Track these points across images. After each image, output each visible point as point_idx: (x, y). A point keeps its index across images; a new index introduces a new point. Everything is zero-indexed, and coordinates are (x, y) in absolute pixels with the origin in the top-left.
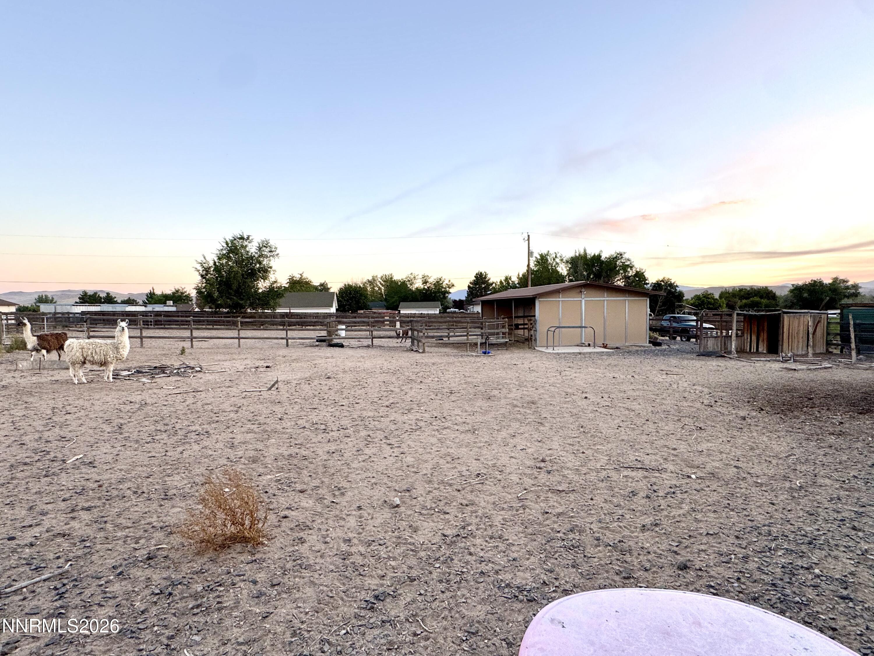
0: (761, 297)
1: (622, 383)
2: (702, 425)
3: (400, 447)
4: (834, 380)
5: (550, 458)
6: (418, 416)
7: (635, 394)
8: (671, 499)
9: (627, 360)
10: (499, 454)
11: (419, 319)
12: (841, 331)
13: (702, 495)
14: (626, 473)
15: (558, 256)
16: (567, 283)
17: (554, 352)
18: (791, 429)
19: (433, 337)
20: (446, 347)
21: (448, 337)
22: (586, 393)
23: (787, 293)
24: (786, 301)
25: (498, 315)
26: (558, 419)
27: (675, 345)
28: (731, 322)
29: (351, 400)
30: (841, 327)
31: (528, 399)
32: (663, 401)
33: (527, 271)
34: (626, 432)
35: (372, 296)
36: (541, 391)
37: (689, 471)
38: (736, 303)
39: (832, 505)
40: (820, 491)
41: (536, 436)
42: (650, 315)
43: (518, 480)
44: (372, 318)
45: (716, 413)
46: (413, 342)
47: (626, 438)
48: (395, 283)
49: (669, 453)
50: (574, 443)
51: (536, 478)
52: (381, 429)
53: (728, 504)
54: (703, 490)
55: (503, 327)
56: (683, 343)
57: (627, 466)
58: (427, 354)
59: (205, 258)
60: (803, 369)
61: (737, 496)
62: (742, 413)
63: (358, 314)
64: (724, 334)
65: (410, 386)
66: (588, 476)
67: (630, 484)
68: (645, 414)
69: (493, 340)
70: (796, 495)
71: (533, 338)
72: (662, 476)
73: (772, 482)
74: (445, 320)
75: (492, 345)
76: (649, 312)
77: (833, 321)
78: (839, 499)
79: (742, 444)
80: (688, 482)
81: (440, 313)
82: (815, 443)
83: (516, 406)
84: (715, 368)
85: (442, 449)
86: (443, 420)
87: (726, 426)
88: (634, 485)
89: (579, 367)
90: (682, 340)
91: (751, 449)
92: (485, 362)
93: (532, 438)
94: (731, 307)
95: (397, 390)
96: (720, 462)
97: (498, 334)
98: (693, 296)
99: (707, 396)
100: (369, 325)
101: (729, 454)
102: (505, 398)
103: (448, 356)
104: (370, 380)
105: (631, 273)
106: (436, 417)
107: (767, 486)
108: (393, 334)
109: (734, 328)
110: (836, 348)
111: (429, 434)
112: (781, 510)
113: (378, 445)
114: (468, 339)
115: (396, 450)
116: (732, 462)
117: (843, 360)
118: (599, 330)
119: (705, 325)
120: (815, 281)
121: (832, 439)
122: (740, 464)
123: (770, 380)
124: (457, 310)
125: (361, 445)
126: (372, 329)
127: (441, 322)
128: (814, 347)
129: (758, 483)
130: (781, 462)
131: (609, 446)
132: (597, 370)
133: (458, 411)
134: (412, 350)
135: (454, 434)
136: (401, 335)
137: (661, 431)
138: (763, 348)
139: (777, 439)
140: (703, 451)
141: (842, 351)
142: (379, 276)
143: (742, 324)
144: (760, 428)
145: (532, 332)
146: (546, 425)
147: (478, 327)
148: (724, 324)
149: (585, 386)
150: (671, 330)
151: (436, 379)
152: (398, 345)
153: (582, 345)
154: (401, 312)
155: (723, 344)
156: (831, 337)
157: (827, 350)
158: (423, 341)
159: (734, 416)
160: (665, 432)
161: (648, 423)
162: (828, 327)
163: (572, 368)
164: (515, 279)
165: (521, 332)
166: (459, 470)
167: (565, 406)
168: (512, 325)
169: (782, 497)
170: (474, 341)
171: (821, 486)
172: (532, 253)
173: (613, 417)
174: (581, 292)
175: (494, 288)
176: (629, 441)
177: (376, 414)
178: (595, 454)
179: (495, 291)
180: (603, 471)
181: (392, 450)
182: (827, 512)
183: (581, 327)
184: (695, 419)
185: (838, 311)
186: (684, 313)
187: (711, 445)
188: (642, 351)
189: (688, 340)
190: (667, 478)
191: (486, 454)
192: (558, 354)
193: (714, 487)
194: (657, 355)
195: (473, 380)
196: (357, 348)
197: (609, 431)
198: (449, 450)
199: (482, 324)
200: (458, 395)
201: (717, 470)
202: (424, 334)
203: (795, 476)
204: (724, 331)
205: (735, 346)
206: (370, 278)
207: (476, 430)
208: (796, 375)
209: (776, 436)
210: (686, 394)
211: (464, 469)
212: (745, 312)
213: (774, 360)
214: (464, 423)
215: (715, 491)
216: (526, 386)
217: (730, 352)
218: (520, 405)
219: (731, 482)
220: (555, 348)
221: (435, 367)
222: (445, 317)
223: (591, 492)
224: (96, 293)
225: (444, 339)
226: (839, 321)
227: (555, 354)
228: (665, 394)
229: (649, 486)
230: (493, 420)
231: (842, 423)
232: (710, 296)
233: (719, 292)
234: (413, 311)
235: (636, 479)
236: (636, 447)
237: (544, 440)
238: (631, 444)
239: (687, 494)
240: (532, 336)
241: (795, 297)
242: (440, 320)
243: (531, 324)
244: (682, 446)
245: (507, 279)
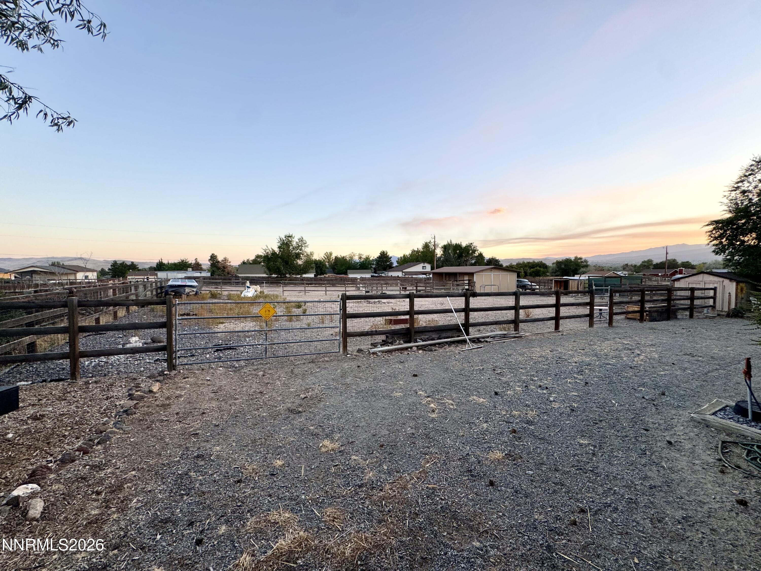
24: (553, 269)
59: (267, 247)
105: (477, 255)
154: (349, 276)
174: (491, 270)
183: (491, 285)
224: (124, 262)
241: (558, 267)
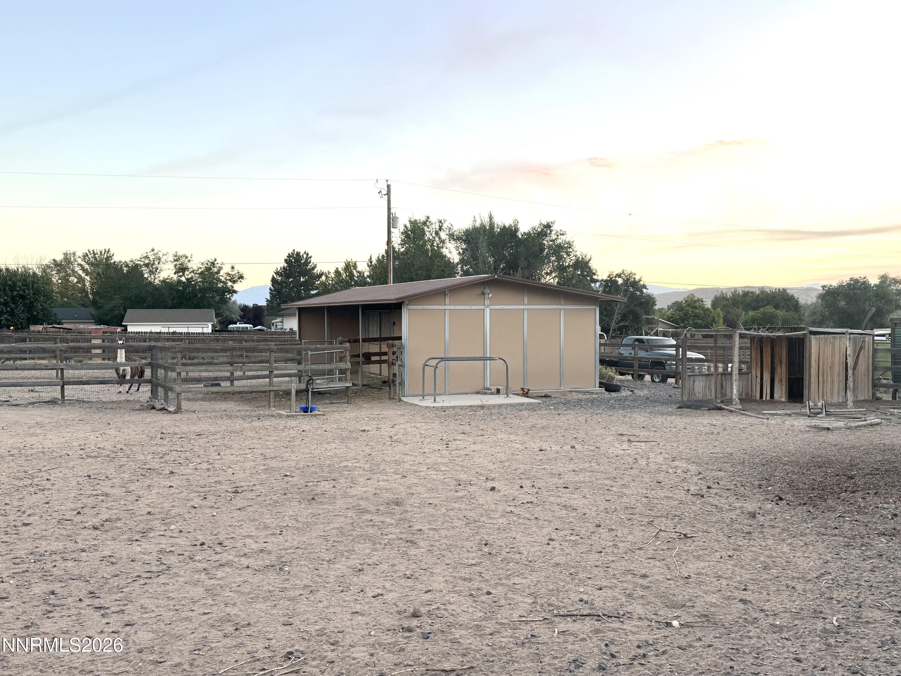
0: (777, 307)
1: (555, 459)
2: (687, 531)
3: (122, 611)
4: (884, 445)
5: (428, 608)
6: (165, 543)
7: (577, 479)
8: (640, 668)
9: (563, 418)
10: (331, 610)
11: (167, 344)
12: (894, 363)
13: (690, 655)
14: (563, 626)
15: (445, 226)
16: (458, 279)
17: (436, 405)
18: (823, 530)
19: (198, 380)
20: (225, 399)
21: (231, 379)
22: (493, 480)
23: (815, 300)
25: (332, 336)
26: (443, 533)
27: (641, 389)
28: (731, 348)
29: (11, 518)
30: (893, 357)
31: (389, 496)
32: (624, 491)
33: (387, 252)
34: (562, 550)
35: (63, 295)
36: (412, 479)
37: (669, 613)
38: (738, 316)
39: (884, 654)
40: (867, 631)
41: (402, 567)
42: (601, 336)
43: (367, 659)
44: (63, 340)
45: (709, 508)
46: (154, 392)
47: (562, 560)
48: (116, 268)
49: (636, 585)
50: (472, 576)
51: (402, 650)
52: (79, 578)
53: (732, 667)
54: (691, 646)
55: (341, 359)
56: (653, 385)
57: (565, 612)
58: (185, 416)
60: (840, 428)
61: (744, 653)
62: (750, 507)
63: (29, 332)
64: (720, 370)
65: (148, 482)
66: (497, 638)
67: (570, 647)
68: (594, 514)
69: (321, 384)
70: (832, 641)
71: (398, 380)
72: (625, 627)
73: (796, 622)
74: (225, 345)
75: (320, 394)
76: (599, 332)
77: (880, 347)
78: (894, 643)
79: (751, 560)
80: (666, 634)
81: (214, 331)
82: (859, 552)
83: (366, 511)
84: (707, 429)
85: (215, 608)
86: (218, 549)
87: (726, 530)
88: (577, 647)
89: (480, 433)
90: (653, 381)
91: (765, 568)
92: (304, 427)
93: (395, 572)
94: (731, 324)
95: (117, 492)
96: (717, 595)
97: (331, 372)
98: (670, 304)
99: (695, 479)
100: (55, 357)
101: (731, 578)
102: (345, 496)
103: (230, 417)
104: (55, 475)
105: (569, 261)
106: (202, 544)
107: (789, 629)
108: (111, 374)
109: (736, 359)
110: (885, 392)
111: (188, 579)
112: (810, 669)
113: (73, 611)
114: (271, 384)
115: (113, 619)
116: (736, 594)
117: (896, 411)
118: (515, 365)
119: (691, 355)
120: (857, 281)
121: (881, 543)
122: (747, 595)
123: (792, 448)
124: (249, 326)
125: (35, 614)
126: (62, 365)
127: (216, 351)
128: (855, 389)
129: (776, 626)
130: (809, 586)
131: (534, 577)
132: (513, 437)
133: (249, 529)
134: (153, 408)
135: (240, 575)
136: (128, 377)
137: (620, 545)
138: (780, 393)
139: (804, 549)
140: (689, 577)
141: (894, 398)
142: (79, 254)
143: (748, 352)
144: (779, 530)
145: (396, 367)
146: (422, 544)
147: (292, 360)
148: (720, 352)
149: (492, 467)
150: (636, 364)
151: (205, 466)
152: (123, 397)
153: (484, 391)
154: (130, 329)
155: (719, 385)
156: (878, 374)
157: (874, 394)
158: (178, 388)
159: (738, 512)
160: (627, 545)
161: (601, 530)
162: (874, 357)
163: (469, 434)
164: (363, 268)
165: (374, 368)
166: (249, 649)
167: (456, 505)
168: (358, 356)
169: (811, 648)
170: (284, 388)
171: (868, 622)
172: (395, 219)
173: (541, 523)
174: (483, 294)
175: (323, 284)
176: (567, 565)
177: (71, 545)
178: (510, 595)
179: (326, 290)
180: (523, 626)
181: (105, 621)
182: (876, 667)
183: (484, 359)
184: (677, 520)
185: (888, 331)
186: (656, 334)
187: (702, 564)
188: (587, 400)
189: (664, 380)
190: (634, 629)
191: (305, 612)
192: (444, 409)
193: (707, 641)
194: (612, 407)
195: (281, 465)
196: (26, 406)
197: (533, 550)
198: (228, 610)
199: (299, 353)
200: (251, 495)
201: (712, 609)
202: (179, 374)
203: (831, 609)
204: (720, 365)
205: (738, 391)
206: (59, 257)
207: (284, 564)
208: (831, 437)
209: (802, 544)
210: (661, 477)
211: (260, 645)
212: (752, 332)
213: (797, 414)
214: (262, 551)
215: (710, 646)
216: (383, 472)
217: (730, 401)
218: (372, 508)
219: (735, 629)
220: (438, 399)
221: (202, 441)
222: (224, 340)
223: (504, 668)
225: (223, 384)
226: (889, 347)
227: (437, 408)
228: (627, 479)
229: (603, 646)
230: (320, 541)
231: (896, 515)
232: (697, 304)
233: (712, 298)
234: (156, 328)
235: (582, 636)
236: (581, 576)
237: (417, 574)
238: (572, 570)
239: (666, 656)
240: (395, 375)
242: (214, 345)
243: (394, 353)
244: (656, 570)
245: (349, 267)
